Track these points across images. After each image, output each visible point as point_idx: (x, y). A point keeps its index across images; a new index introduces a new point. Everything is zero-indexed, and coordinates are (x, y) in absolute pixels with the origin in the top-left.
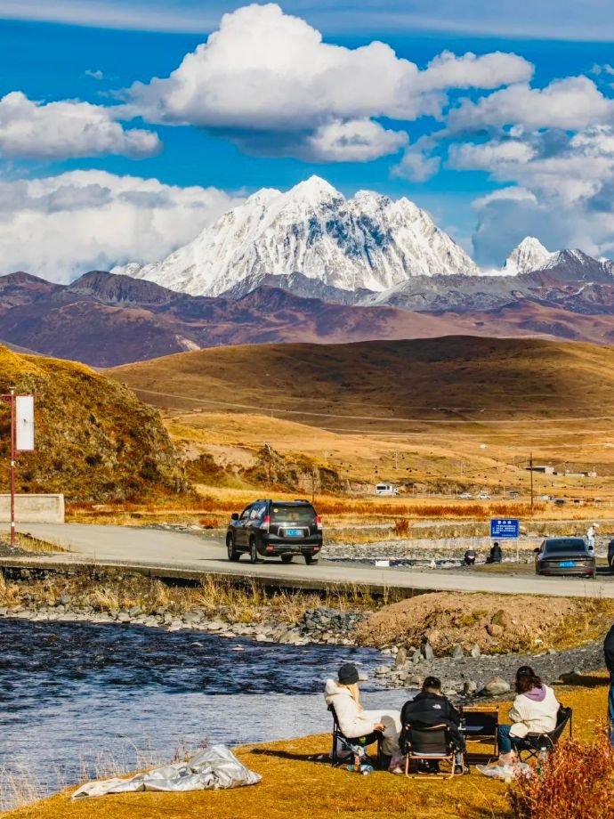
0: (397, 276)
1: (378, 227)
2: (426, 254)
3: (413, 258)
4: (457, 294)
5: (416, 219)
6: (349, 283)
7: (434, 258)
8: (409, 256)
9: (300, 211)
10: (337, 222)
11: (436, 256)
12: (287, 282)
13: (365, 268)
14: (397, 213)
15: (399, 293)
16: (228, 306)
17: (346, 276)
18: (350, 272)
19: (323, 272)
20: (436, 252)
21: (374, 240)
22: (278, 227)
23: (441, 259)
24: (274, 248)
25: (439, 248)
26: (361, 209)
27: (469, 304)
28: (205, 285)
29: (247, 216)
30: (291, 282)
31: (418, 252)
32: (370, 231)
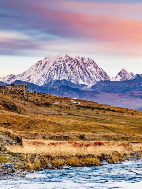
0: (88, 79)
1: (82, 66)
2: (95, 73)
3: (92, 74)
4: (109, 86)
5: (92, 63)
6: (75, 81)
7: (97, 74)
8: (91, 74)
9: (61, 61)
10: (71, 64)
11: (98, 74)
12: (62, 82)
13: (79, 77)
14: (87, 62)
15: (94, 86)
16: (54, 90)
17: (74, 79)
18: (75, 78)
19: (68, 78)
20: (98, 73)
21: (81, 69)
22: (54, 66)
23: (99, 75)
24: (54, 71)
25: (99, 72)
26: (77, 61)
27: (113, 89)
28: (34, 81)
29: (45, 62)
30: (63, 82)
31: (93, 73)
32: (80, 67)
